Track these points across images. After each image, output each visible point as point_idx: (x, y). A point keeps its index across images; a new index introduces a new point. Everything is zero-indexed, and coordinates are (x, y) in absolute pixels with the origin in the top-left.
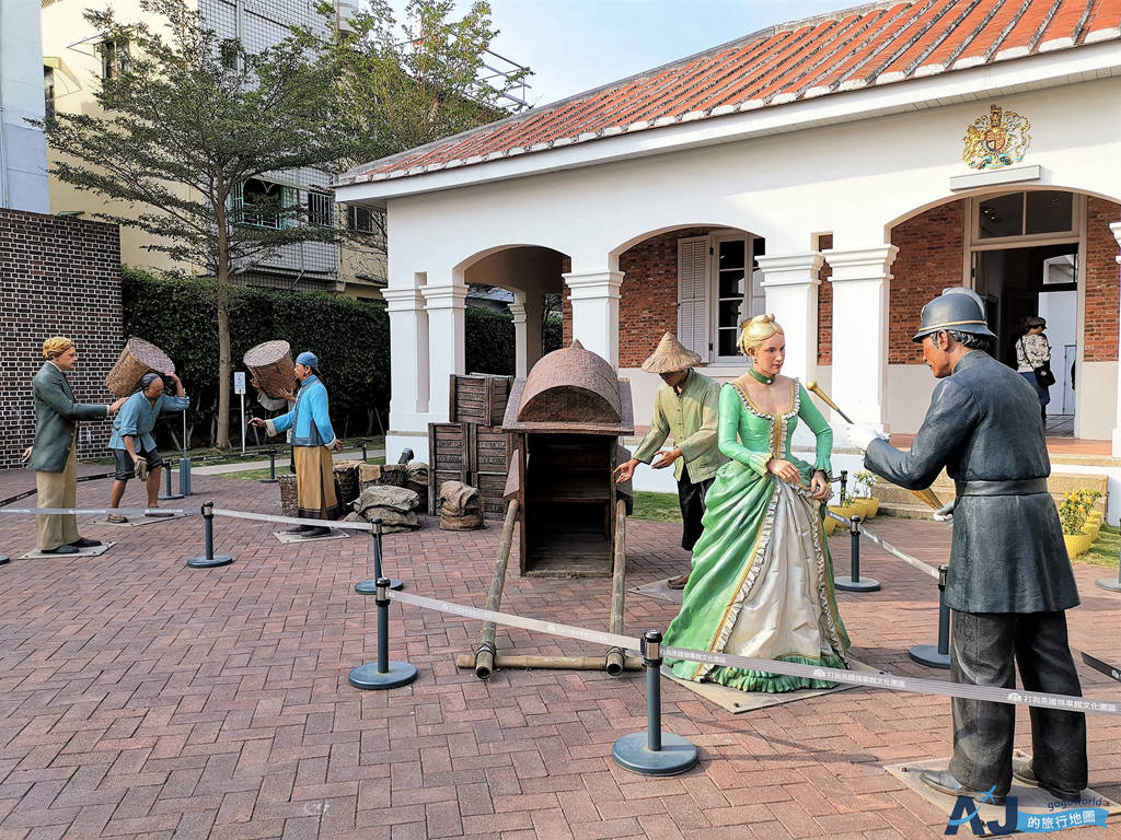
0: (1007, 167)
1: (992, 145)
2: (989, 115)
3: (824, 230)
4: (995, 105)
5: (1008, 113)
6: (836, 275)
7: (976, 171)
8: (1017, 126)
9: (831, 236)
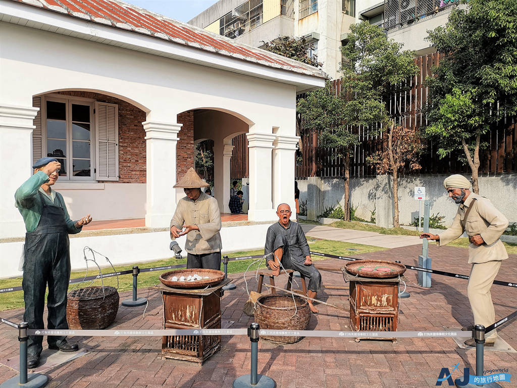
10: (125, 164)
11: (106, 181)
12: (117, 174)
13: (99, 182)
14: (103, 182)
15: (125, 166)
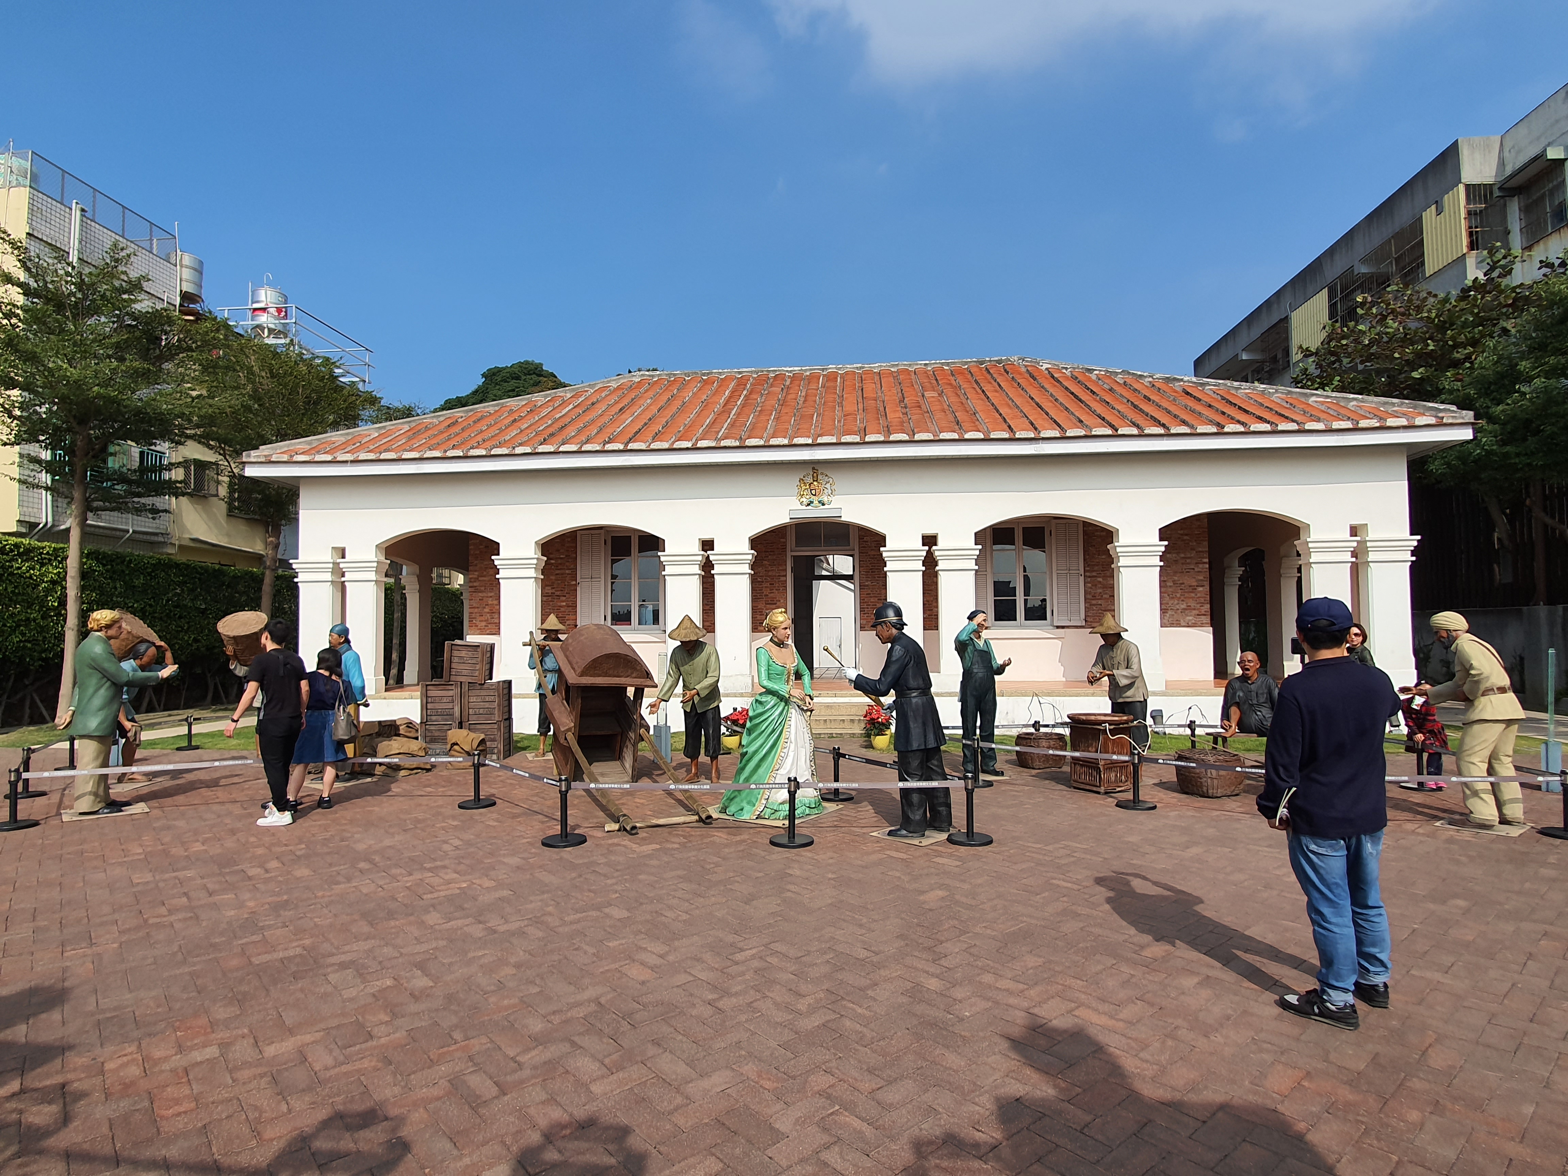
0: (822, 507)
1: (813, 492)
2: (811, 473)
3: (707, 536)
4: (815, 467)
5: (822, 474)
6: (717, 569)
7: (804, 507)
8: (827, 483)
9: (713, 541)
10: (1094, 602)
11: (1068, 627)
12: (1083, 616)
13: (1058, 627)
14: (1063, 627)
15: (1094, 605)
